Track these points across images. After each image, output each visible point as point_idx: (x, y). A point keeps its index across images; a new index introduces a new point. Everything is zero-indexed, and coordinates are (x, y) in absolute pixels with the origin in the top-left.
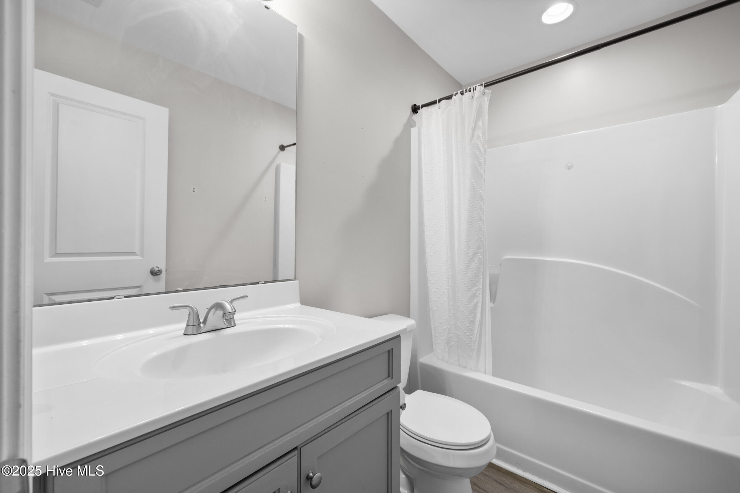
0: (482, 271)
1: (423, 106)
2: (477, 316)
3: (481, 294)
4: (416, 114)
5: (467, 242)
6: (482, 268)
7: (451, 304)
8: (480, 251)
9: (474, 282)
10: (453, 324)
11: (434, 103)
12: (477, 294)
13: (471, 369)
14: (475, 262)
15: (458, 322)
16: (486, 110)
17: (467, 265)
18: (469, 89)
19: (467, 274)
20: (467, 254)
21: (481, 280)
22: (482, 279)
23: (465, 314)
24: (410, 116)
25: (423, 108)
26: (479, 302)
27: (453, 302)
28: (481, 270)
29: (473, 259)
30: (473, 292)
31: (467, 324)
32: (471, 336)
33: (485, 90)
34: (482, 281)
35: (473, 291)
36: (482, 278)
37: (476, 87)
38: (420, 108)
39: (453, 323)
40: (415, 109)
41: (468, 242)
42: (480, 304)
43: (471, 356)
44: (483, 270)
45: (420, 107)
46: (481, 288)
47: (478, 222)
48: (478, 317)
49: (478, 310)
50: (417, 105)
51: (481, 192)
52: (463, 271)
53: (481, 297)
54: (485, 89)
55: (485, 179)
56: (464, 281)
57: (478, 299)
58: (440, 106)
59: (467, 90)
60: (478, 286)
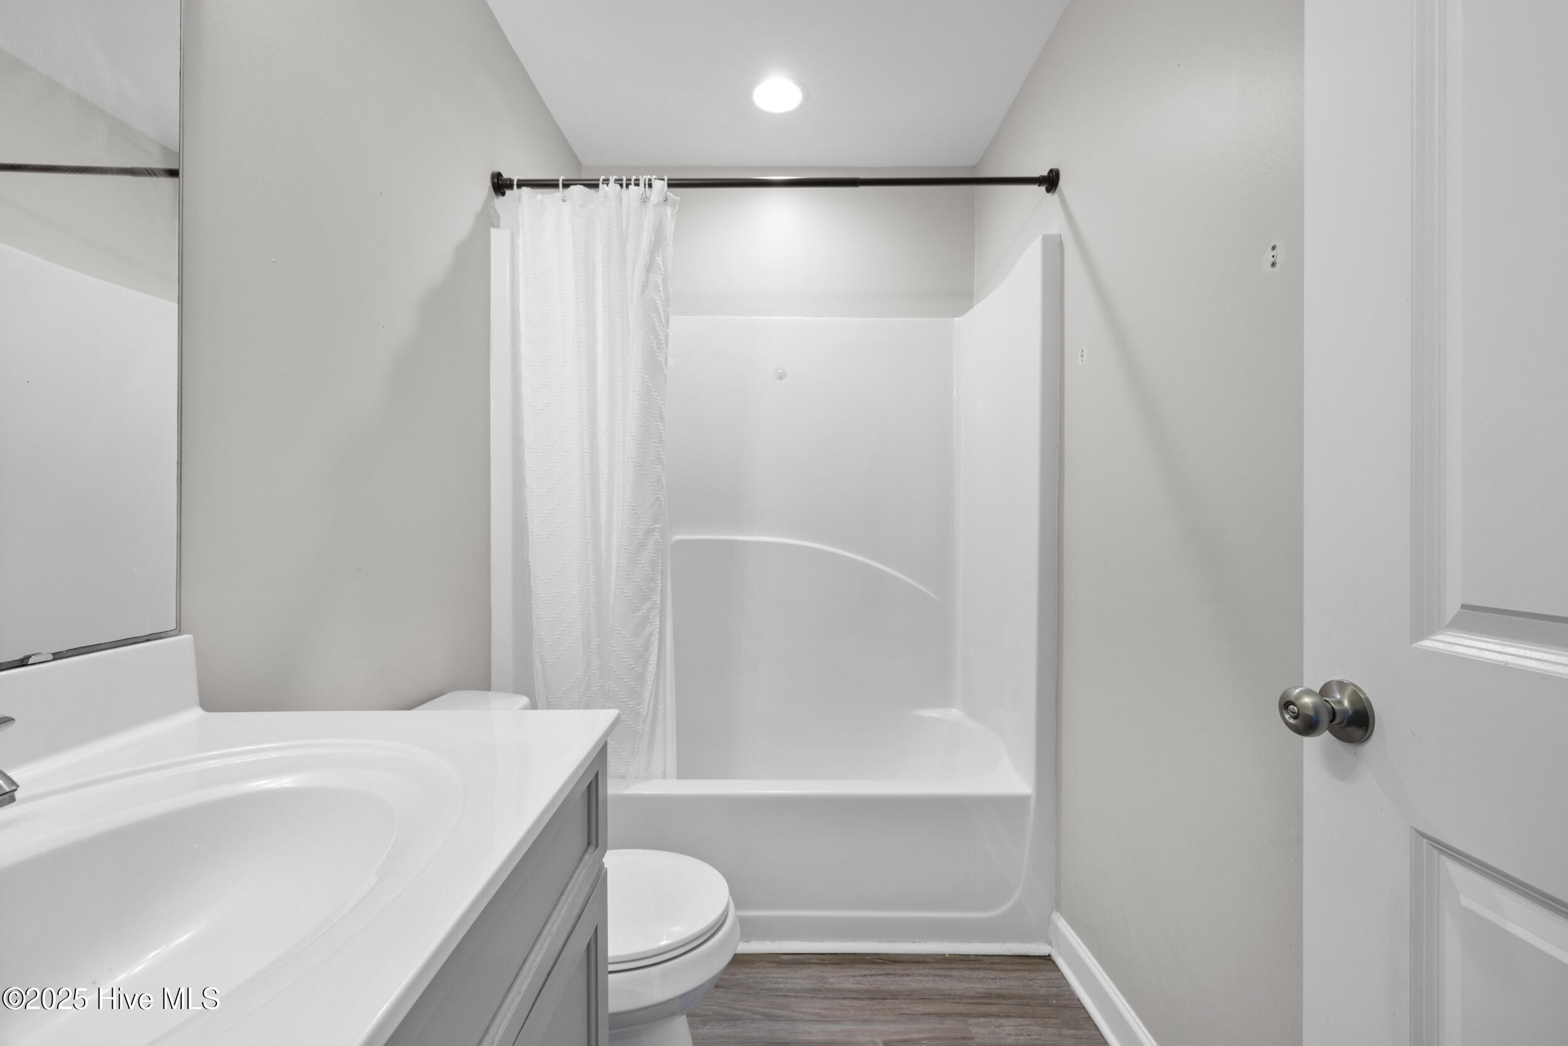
0: (660, 568)
1: (522, 184)
2: (650, 662)
3: (658, 616)
4: (501, 198)
5: (633, 508)
6: (660, 561)
7: (594, 645)
8: (658, 526)
9: (646, 592)
10: (599, 688)
11: (552, 184)
12: (651, 617)
13: (636, 778)
14: (647, 549)
15: (610, 682)
16: (668, 234)
17: (634, 557)
18: (636, 180)
19: (632, 576)
20: (634, 532)
21: (658, 586)
22: (660, 585)
23: (627, 662)
24: (488, 200)
25: (525, 189)
26: (654, 633)
27: (599, 640)
28: (659, 566)
29: (645, 543)
30: (643, 613)
31: (630, 683)
32: (638, 708)
33: (668, 193)
34: (660, 588)
35: (643, 611)
36: (659, 582)
37: (650, 180)
38: (515, 186)
39: (597, 686)
40: (500, 185)
41: (636, 508)
42: (657, 636)
43: (637, 749)
44: (662, 566)
45: (515, 183)
46: (659, 602)
47: (655, 466)
48: (652, 664)
49: (651, 650)
50: (505, 176)
51: (660, 402)
52: (625, 571)
53: (658, 623)
54: (668, 191)
55: (666, 378)
56: (627, 591)
57: (653, 627)
58: (566, 195)
59: (630, 180)
60: (653, 599)
